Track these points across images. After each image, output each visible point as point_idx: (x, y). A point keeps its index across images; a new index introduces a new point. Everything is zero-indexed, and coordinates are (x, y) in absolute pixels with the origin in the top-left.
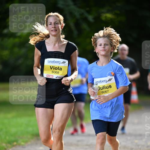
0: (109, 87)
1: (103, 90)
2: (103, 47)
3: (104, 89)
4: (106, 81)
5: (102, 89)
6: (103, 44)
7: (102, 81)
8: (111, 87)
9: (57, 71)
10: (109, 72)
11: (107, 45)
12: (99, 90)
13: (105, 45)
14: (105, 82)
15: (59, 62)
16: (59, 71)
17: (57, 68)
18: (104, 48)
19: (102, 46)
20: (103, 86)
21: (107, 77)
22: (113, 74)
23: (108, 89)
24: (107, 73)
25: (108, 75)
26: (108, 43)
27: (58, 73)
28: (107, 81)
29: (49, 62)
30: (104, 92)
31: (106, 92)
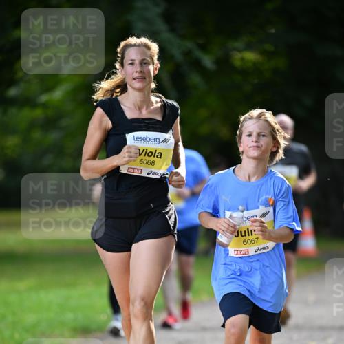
1: (247, 238)
3: (249, 235)
5: (243, 234)
6: (255, 134)
7: (247, 219)
9: (152, 158)
11: (264, 136)
12: (238, 236)
13: (259, 135)
15: (158, 140)
16: (155, 159)
17: (152, 153)
18: (256, 142)
19: (254, 138)
20: (248, 229)
26: (267, 132)
27: (153, 163)
29: (136, 139)
30: (249, 242)
31: (251, 241)
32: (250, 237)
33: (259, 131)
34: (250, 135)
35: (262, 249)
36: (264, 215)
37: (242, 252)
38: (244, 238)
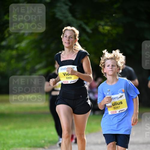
0: (120, 103)
2: (111, 68)
4: (117, 98)
5: (114, 105)
7: (114, 98)
8: (122, 103)
10: (120, 90)
11: (114, 66)
13: (112, 66)
20: (115, 103)
21: (119, 94)
22: (123, 91)
23: (119, 105)
24: (119, 91)
25: (119, 93)
27: (71, 78)
28: (119, 97)
31: (117, 107)
32: (117, 106)
33: (112, 64)
36: (121, 97)
37: (114, 112)
38: (114, 106)
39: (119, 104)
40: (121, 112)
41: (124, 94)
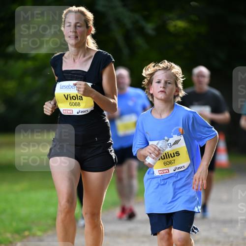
0: (175, 155)
1: (166, 160)
2: (162, 86)
3: (167, 158)
4: (169, 145)
5: (163, 158)
6: (163, 82)
8: (179, 154)
10: (175, 128)
11: (169, 83)
13: (166, 82)
14: (168, 147)
17: (75, 97)
18: (164, 88)
19: (162, 84)
20: (166, 154)
21: (172, 137)
22: (181, 132)
23: (174, 158)
24: (173, 131)
25: (174, 134)
26: (172, 81)
28: (172, 144)
29: (62, 88)
30: (168, 163)
31: (170, 163)
32: (169, 160)
33: (166, 79)
34: (159, 82)
35: (178, 168)
36: (176, 142)
37: (164, 171)
38: (164, 160)
39: (173, 155)
40: (177, 171)
41: (182, 138)
